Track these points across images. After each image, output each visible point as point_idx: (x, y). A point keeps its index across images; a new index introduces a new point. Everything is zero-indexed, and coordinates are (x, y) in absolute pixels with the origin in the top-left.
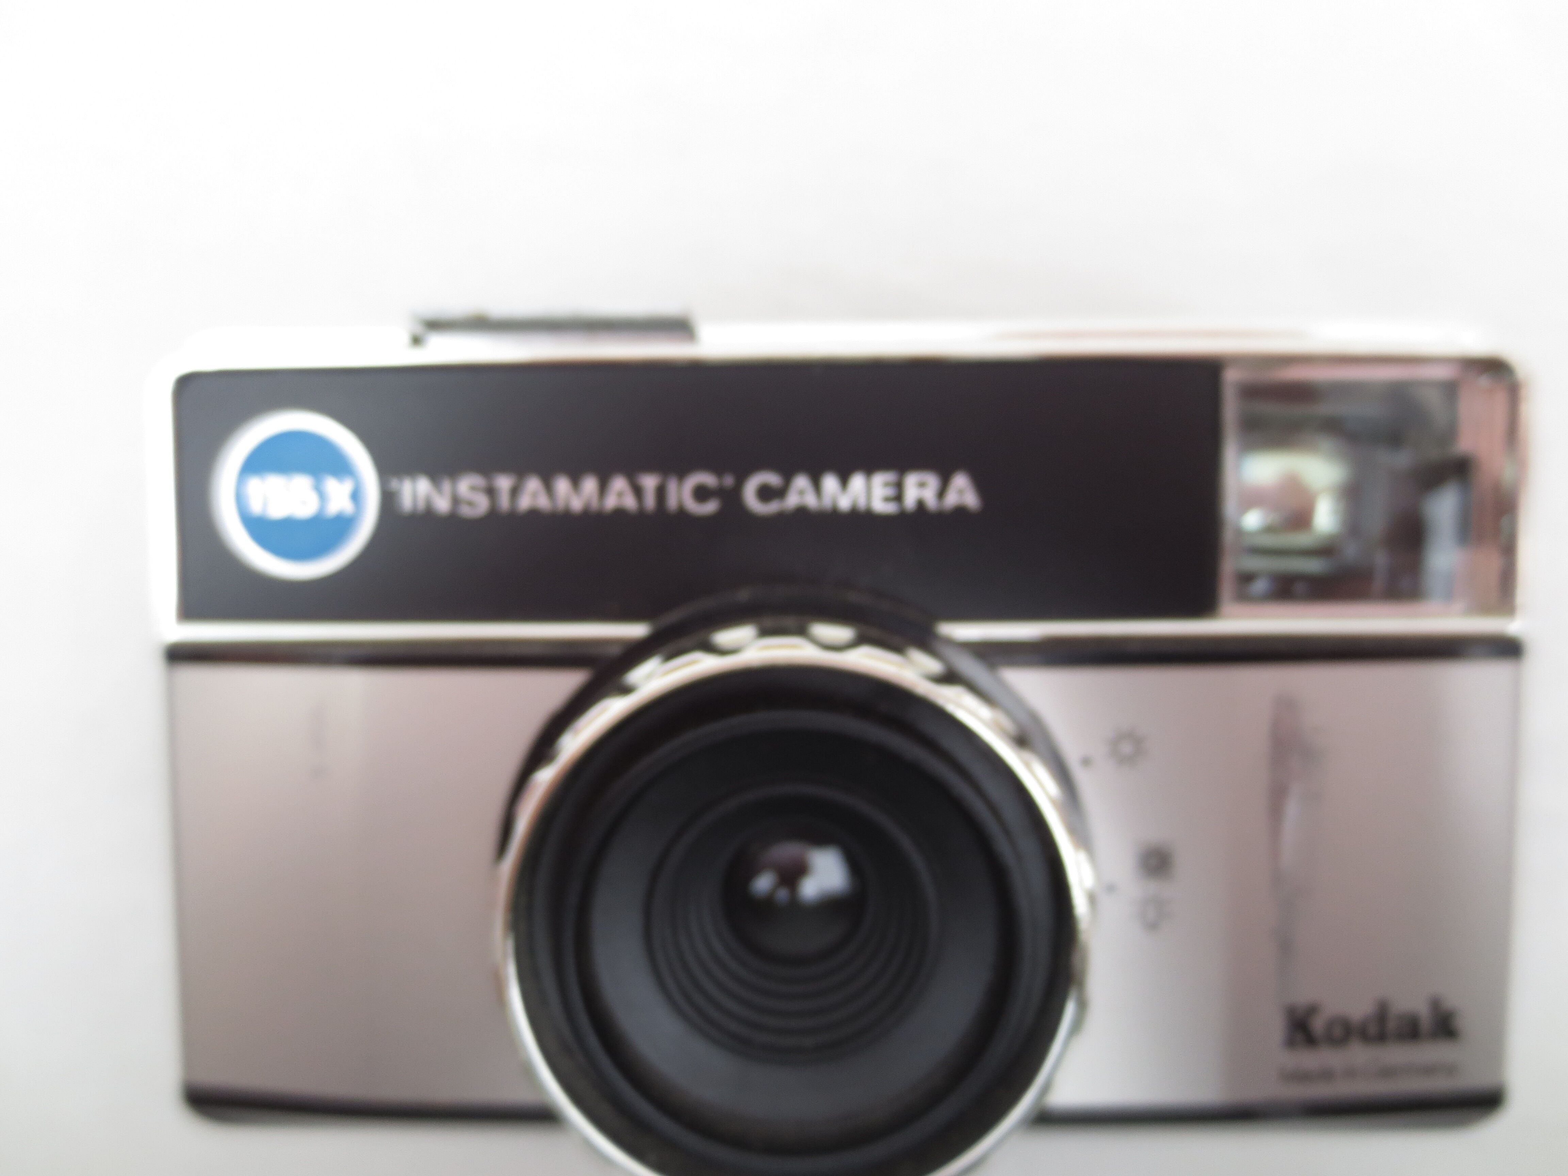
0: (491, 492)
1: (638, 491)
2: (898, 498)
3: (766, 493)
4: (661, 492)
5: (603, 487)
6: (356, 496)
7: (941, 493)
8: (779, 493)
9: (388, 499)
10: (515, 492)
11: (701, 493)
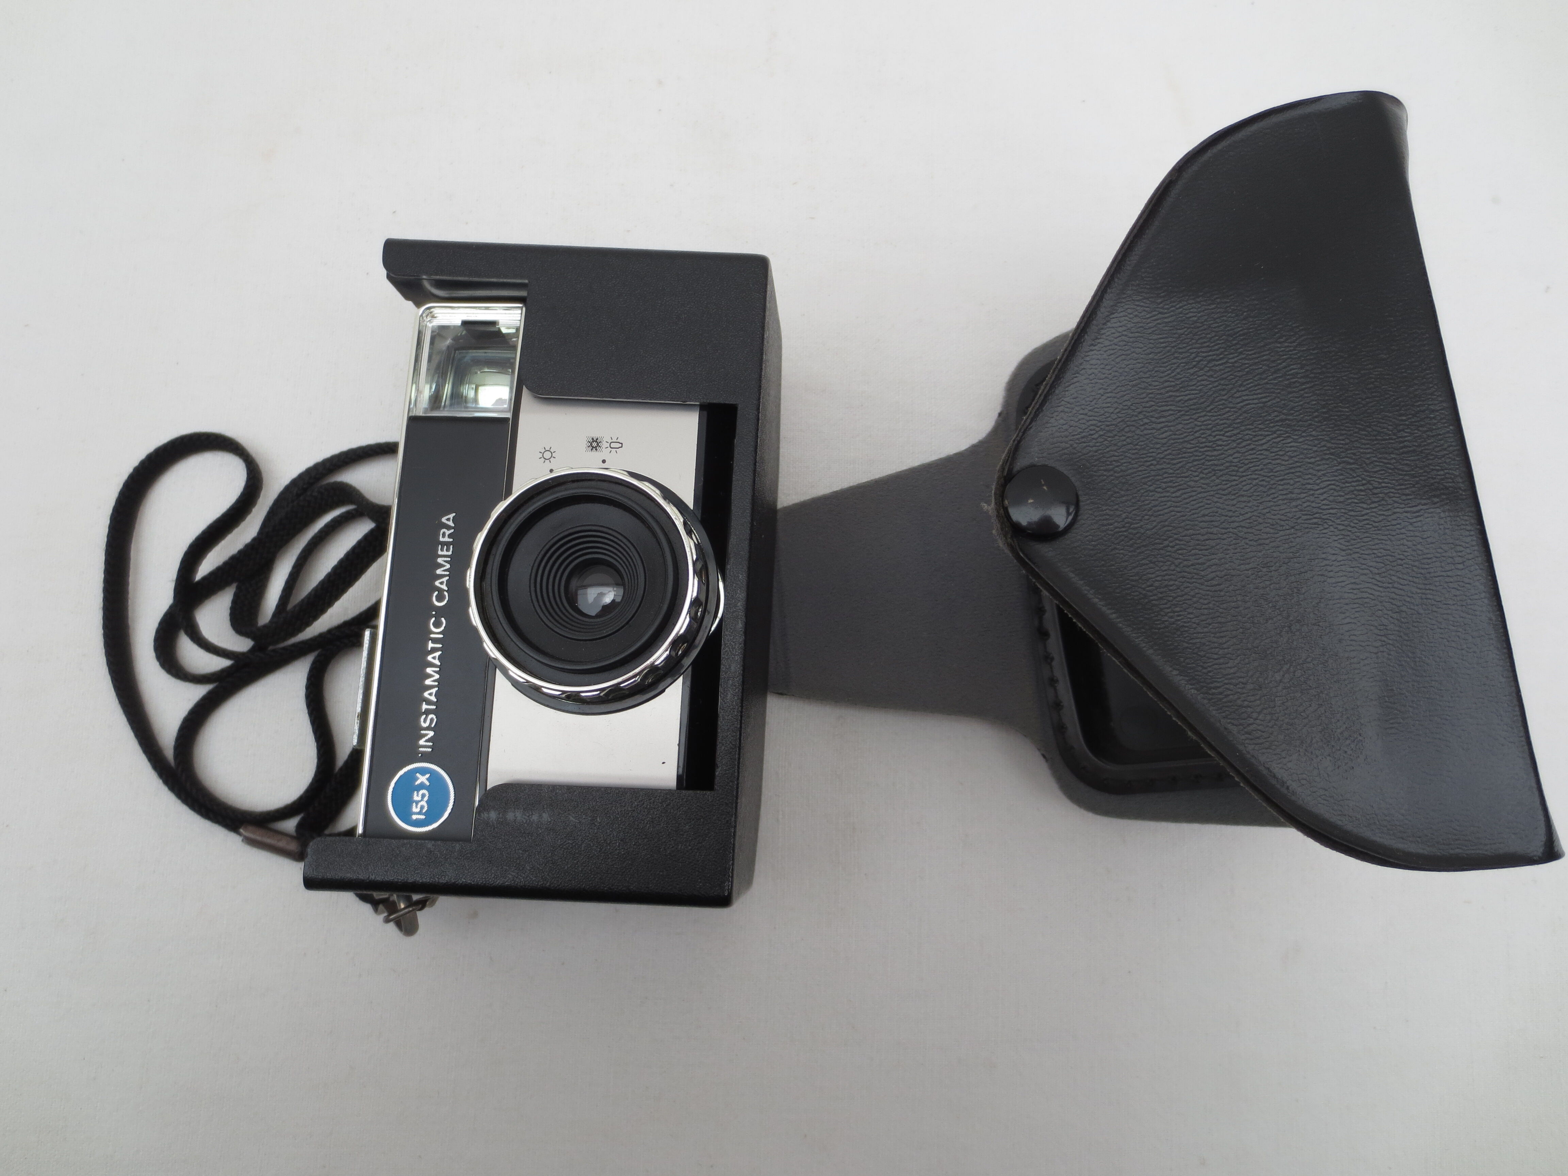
0: (428, 712)
1: (434, 650)
2: (447, 544)
3: (440, 598)
4: (435, 641)
5: (432, 665)
6: (423, 771)
7: (448, 527)
8: (440, 591)
9: (425, 758)
10: (429, 702)
11: (437, 624)
